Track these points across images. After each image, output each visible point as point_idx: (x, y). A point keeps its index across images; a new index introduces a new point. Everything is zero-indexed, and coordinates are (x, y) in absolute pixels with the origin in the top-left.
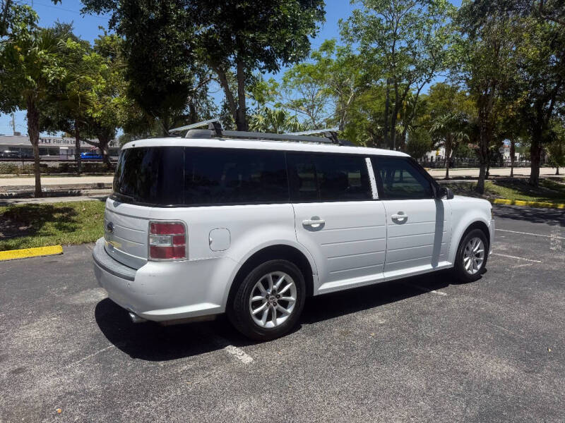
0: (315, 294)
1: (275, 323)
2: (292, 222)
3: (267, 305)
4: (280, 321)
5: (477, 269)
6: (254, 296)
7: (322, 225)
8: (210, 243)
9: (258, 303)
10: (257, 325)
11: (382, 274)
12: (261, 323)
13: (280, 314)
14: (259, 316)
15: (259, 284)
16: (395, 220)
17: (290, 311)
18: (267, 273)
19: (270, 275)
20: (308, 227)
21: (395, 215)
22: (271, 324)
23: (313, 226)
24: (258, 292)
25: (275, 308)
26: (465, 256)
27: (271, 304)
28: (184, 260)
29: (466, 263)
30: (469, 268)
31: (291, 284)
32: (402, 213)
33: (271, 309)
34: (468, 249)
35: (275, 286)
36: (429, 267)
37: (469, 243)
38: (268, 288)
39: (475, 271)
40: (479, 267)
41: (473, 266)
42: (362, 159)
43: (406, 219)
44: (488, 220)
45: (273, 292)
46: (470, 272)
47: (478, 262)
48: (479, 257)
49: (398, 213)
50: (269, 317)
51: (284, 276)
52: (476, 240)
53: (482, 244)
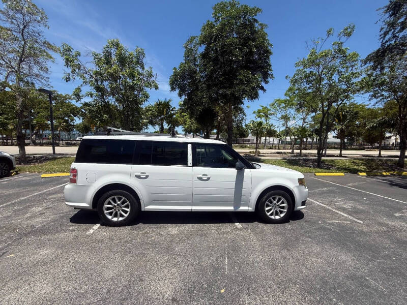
0: (142, 210)
1: (118, 219)
2: (129, 174)
3: (114, 210)
4: (121, 219)
5: (280, 216)
7: (147, 177)
8: (87, 178)
9: (108, 209)
10: (107, 218)
11: (191, 207)
12: (110, 217)
13: (122, 216)
14: (110, 214)
15: (109, 199)
16: (200, 179)
17: (126, 215)
18: (115, 195)
19: (115, 197)
20: (138, 177)
21: (201, 176)
22: (115, 219)
23: (142, 176)
24: (109, 203)
25: (118, 212)
26: (268, 206)
27: (117, 210)
28: (75, 184)
29: (268, 211)
30: (272, 214)
31: (128, 203)
32: (206, 175)
33: (116, 213)
34: (271, 202)
35: (119, 202)
36: (231, 208)
37: (271, 198)
38: (115, 202)
39: (277, 217)
40: (282, 215)
41: (277, 214)
42: (186, 144)
43: (209, 179)
44: (292, 186)
45: (118, 205)
46: (273, 217)
47: (281, 212)
48: (284, 209)
49: (204, 175)
50: (116, 216)
51: (124, 198)
52: (278, 197)
53: (285, 201)
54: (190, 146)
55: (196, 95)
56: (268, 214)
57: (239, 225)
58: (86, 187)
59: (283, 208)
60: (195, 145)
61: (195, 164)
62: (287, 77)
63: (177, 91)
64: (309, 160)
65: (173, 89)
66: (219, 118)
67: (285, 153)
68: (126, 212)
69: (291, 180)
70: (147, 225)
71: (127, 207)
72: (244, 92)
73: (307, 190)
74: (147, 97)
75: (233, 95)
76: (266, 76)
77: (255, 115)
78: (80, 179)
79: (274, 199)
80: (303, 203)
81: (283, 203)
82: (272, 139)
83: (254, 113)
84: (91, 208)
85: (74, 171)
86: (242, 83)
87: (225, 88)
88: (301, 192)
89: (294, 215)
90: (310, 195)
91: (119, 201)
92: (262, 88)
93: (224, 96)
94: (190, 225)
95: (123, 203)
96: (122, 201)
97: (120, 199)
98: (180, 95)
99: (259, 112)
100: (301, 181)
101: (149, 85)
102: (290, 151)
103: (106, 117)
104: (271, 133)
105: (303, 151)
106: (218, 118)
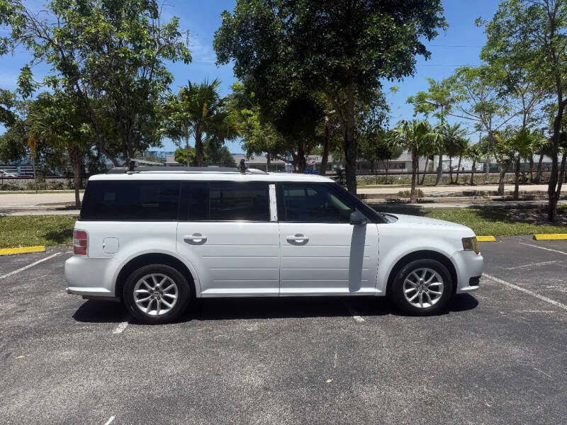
0: (198, 296)
1: (158, 312)
2: (176, 237)
3: (152, 298)
4: (162, 312)
5: (430, 303)
6: (140, 289)
7: (204, 241)
8: (104, 247)
9: (141, 296)
10: (140, 311)
11: (278, 289)
12: (145, 310)
13: (164, 307)
14: (145, 304)
15: (143, 280)
16: (292, 242)
17: (171, 306)
18: (150, 273)
19: (152, 276)
20: (189, 241)
21: (292, 237)
22: (153, 313)
23: (195, 240)
24: (143, 286)
25: (158, 301)
26: (409, 286)
27: (156, 298)
28: (85, 257)
29: (410, 295)
30: (416, 300)
31: (173, 285)
32: (302, 235)
33: (155, 302)
34: (415, 281)
35: (158, 285)
36: (345, 290)
37: (414, 272)
38: (152, 285)
39: (426, 305)
40: (434, 302)
41: (425, 300)
42: (265, 185)
43: (306, 241)
44: (452, 251)
45: (157, 289)
46: (418, 305)
47: (433, 297)
48: (437, 291)
49: (297, 235)
50: (154, 307)
51: (166, 277)
52: (426, 270)
53: (439, 277)
54: (272, 188)
55: (274, 74)
56: (410, 300)
57: (359, 319)
58: (104, 261)
59: (436, 288)
60: (281, 186)
61: (282, 218)
62: (478, 21)
63: (232, 63)
64: (531, 207)
65: (223, 59)
66: (327, 119)
67: (482, 193)
68: (170, 300)
69: (450, 241)
70: (205, 322)
71: (172, 291)
72: (380, 63)
73: (481, 258)
74: (169, 80)
75: (355, 69)
76: (430, 24)
77: (412, 107)
78: (94, 248)
79: (420, 274)
80: (474, 281)
81: (435, 280)
82: (455, 161)
83: (410, 101)
84: (114, 295)
85: (83, 235)
86: (374, 44)
87: (338, 56)
88: (467, 261)
89: (455, 302)
90: (487, 266)
91: (159, 282)
92: (422, 50)
93: (337, 74)
94: (278, 320)
95: (164, 286)
96: (163, 281)
97: (159, 279)
98: (239, 73)
99: (421, 98)
100: (468, 244)
101: (170, 52)
102: (495, 188)
103: (86, 128)
104: (455, 147)
105: (522, 188)
106: (324, 120)
